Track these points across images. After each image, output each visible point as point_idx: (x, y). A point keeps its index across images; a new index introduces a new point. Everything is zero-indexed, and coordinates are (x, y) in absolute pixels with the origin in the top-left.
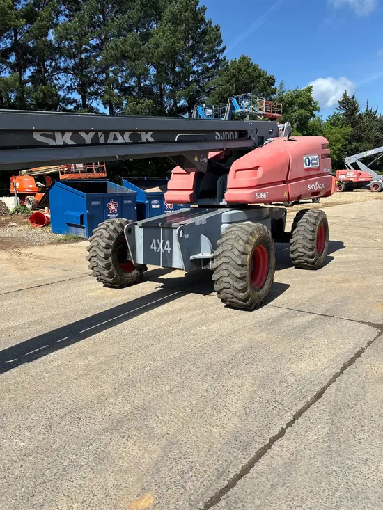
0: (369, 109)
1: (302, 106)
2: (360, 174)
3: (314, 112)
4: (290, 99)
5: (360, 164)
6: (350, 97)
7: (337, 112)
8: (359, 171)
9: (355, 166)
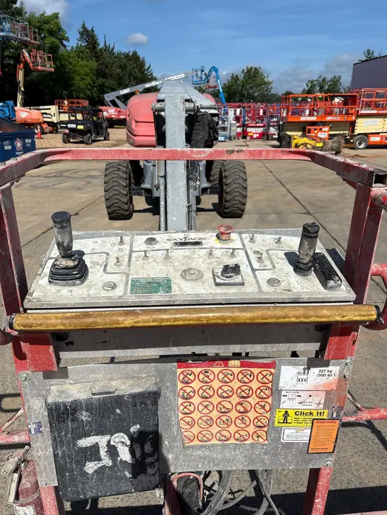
0: (107, 44)
1: (52, 33)
2: (120, 112)
3: (64, 41)
4: (38, 24)
5: (118, 102)
6: (90, 29)
7: (80, 43)
8: (118, 109)
9: (114, 104)
